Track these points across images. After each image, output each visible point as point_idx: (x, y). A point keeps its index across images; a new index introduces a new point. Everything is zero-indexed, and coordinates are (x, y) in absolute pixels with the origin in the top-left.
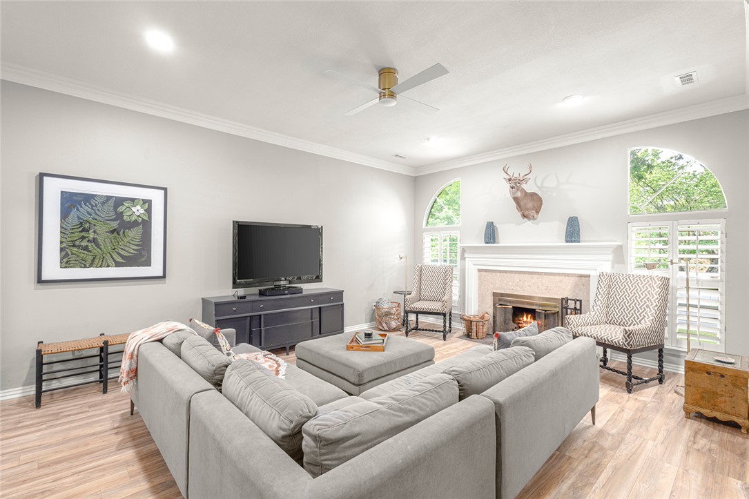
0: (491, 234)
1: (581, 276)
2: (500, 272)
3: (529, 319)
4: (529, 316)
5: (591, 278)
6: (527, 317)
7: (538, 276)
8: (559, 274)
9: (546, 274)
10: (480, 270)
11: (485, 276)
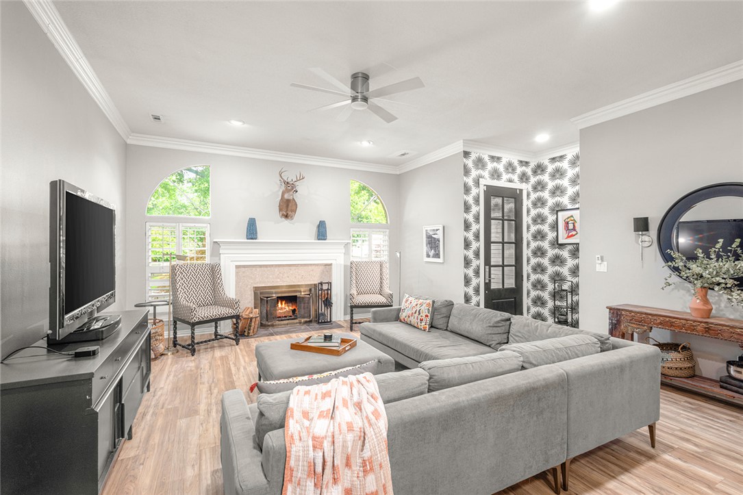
0: (252, 231)
1: (326, 265)
2: (261, 266)
3: (283, 306)
4: (284, 302)
5: (333, 266)
6: (282, 304)
7: (295, 268)
8: (311, 265)
9: (301, 265)
10: (237, 267)
11: (244, 272)
